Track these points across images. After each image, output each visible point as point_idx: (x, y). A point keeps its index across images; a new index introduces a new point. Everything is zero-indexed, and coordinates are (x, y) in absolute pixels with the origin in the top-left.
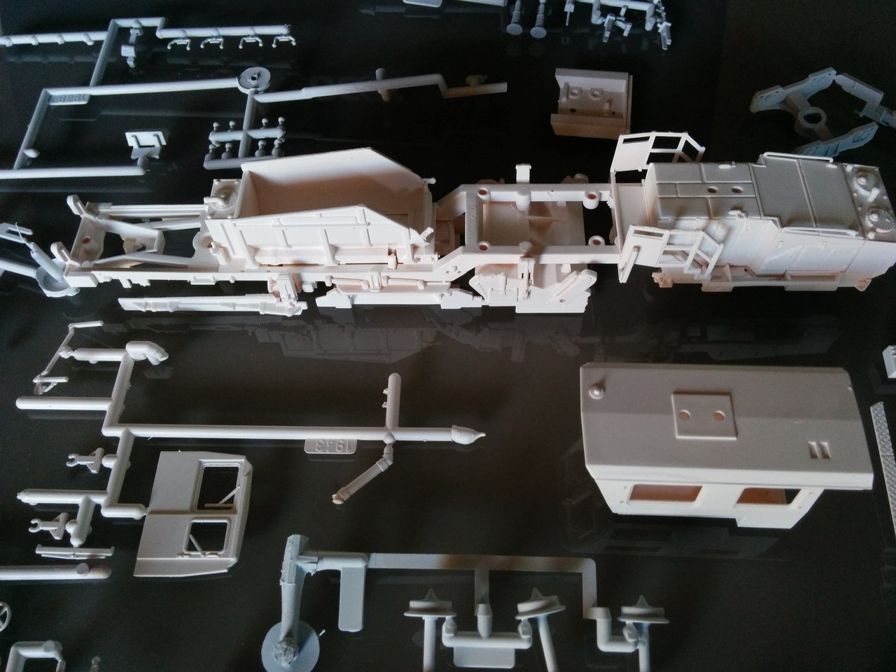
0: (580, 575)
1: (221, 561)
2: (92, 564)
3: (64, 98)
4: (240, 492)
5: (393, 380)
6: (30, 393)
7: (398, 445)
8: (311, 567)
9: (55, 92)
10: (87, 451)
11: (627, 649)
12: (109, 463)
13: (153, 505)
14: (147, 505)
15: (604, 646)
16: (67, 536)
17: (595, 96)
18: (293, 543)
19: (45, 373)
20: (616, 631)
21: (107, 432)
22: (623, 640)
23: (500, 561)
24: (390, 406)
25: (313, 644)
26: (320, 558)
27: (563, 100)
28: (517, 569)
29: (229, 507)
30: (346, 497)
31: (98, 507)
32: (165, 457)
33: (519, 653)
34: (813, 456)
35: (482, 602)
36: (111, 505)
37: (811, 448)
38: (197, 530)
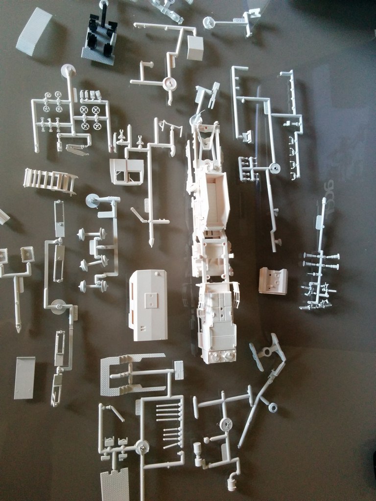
0: (114, 272)
1: (115, 181)
2: (112, 148)
3: (267, 106)
4: (133, 183)
5: (167, 222)
6: (159, 121)
7: (148, 224)
8: (113, 204)
9: (269, 102)
10: (143, 140)
11: (96, 281)
12: (140, 147)
13: (129, 161)
14: (129, 159)
15: (96, 276)
16: (119, 140)
17: (277, 282)
18: (118, 199)
19: (166, 123)
20: (100, 279)
21: (149, 144)
22: (97, 281)
23: (116, 252)
24: (160, 221)
25: (94, 206)
26: (115, 206)
27: (274, 271)
28: (115, 255)
29: (129, 180)
30: (133, 211)
31: (127, 146)
32: (142, 161)
33: (93, 256)
34: (141, 327)
35: (106, 247)
36: (128, 150)
37: (144, 327)
38: (122, 173)
